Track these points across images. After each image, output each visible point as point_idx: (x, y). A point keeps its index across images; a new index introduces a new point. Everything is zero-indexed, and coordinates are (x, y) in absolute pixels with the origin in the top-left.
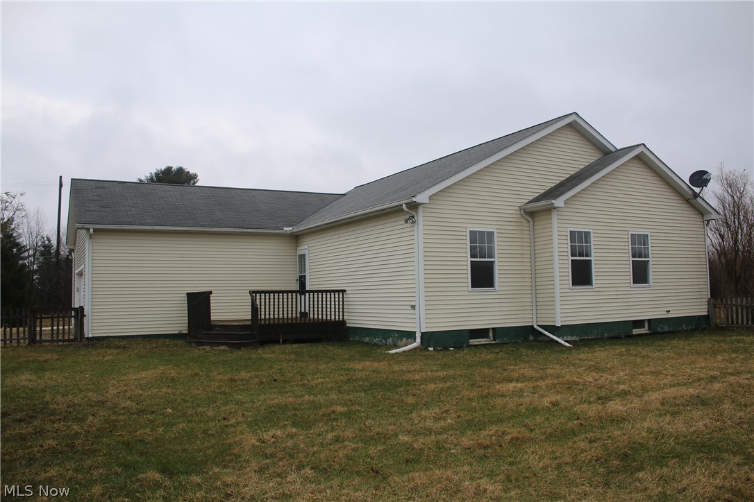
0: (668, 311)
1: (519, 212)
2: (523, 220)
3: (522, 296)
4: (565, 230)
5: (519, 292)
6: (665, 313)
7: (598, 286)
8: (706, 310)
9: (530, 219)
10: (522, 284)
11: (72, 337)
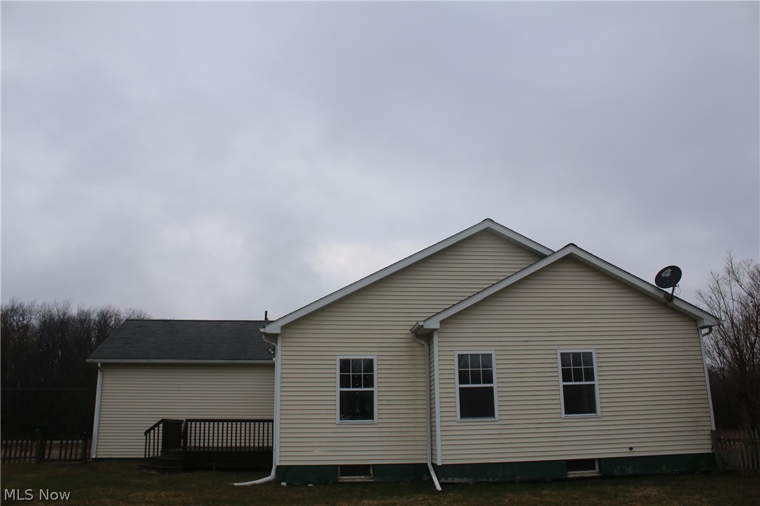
0: (631, 448)
1: (410, 336)
2: (415, 344)
3: (412, 429)
4: (452, 353)
5: (409, 425)
6: (628, 450)
7: (502, 418)
8: (710, 446)
9: (423, 343)
10: (412, 416)
11: (79, 457)
